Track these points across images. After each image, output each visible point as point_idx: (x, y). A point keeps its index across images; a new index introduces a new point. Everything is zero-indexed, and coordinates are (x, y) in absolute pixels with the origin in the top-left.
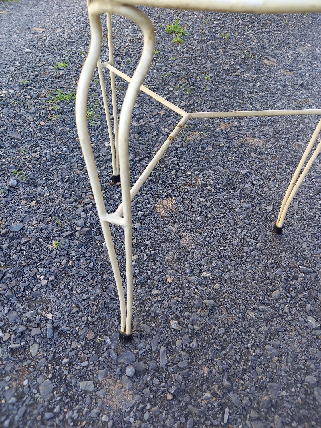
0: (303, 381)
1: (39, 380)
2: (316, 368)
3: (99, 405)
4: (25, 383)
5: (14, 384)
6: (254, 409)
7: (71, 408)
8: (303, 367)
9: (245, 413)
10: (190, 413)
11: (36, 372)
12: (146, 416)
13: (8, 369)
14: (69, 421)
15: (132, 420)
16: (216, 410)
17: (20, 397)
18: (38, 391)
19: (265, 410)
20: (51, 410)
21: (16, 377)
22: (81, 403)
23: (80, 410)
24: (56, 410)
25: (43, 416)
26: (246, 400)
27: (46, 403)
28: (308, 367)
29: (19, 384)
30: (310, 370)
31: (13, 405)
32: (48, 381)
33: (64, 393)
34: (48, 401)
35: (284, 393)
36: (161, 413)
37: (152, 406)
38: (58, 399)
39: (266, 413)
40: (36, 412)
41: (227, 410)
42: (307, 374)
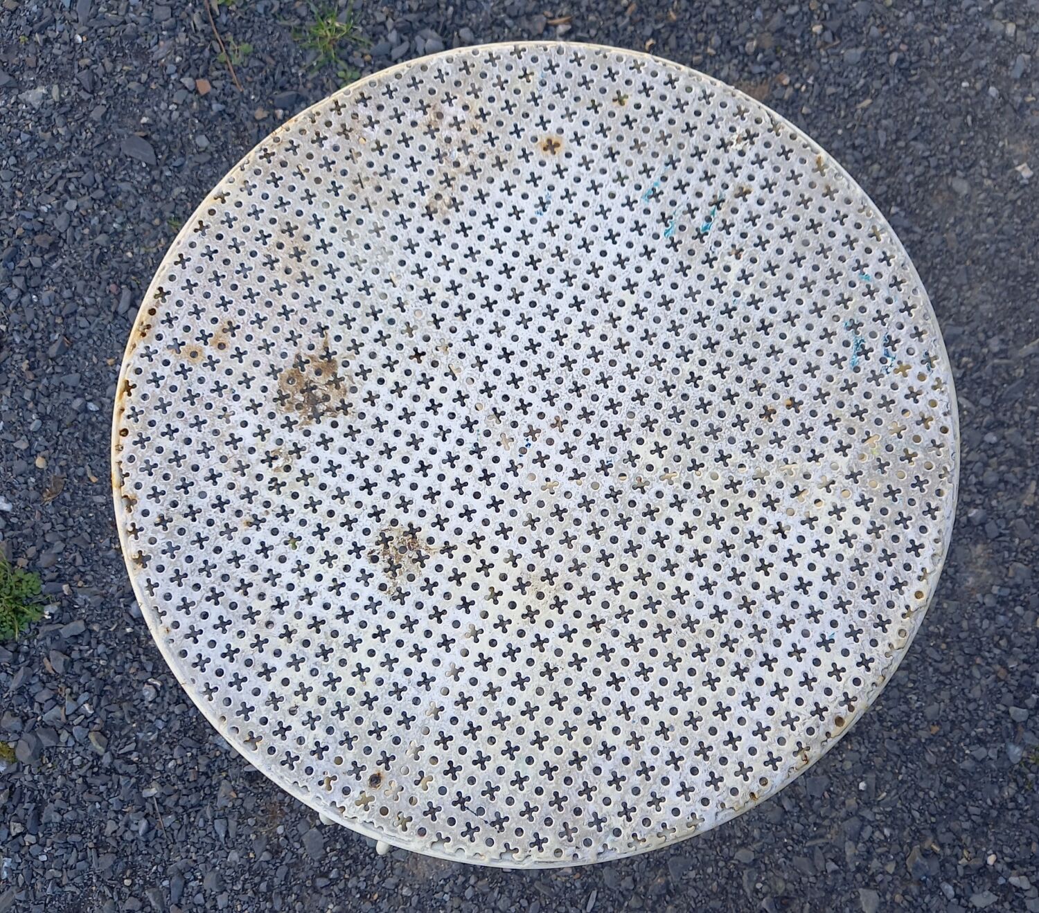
0: (732, 858)
1: (301, 827)
2: (761, 837)
3: (397, 872)
4: (280, 830)
5: (263, 831)
6: (637, 894)
7: (355, 874)
8: (739, 834)
9: (621, 899)
10: (537, 893)
11: (294, 815)
12: (469, 893)
13: (249, 805)
14: (354, 892)
15: (446, 897)
16: (577, 892)
17: (275, 852)
18: (302, 845)
19: (655, 898)
20: (325, 875)
21: (264, 820)
22: (369, 867)
23: (367, 878)
24: (333, 875)
25: (313, 881)
26: (627, 883)
27: (316, 864)
28: (747, 835)
29: (270, 832)
30: (750, 839)
31: (268, 862)
32: (315, 830)
33: (342, 851)
34: (320, 861)
35: (692, 874)
36: (492, 889)
37: (479, 879)
38: (334, 859)
39: (654, 903)
40: (302, 875)
41: (594, 894)
42: (743, 845)
